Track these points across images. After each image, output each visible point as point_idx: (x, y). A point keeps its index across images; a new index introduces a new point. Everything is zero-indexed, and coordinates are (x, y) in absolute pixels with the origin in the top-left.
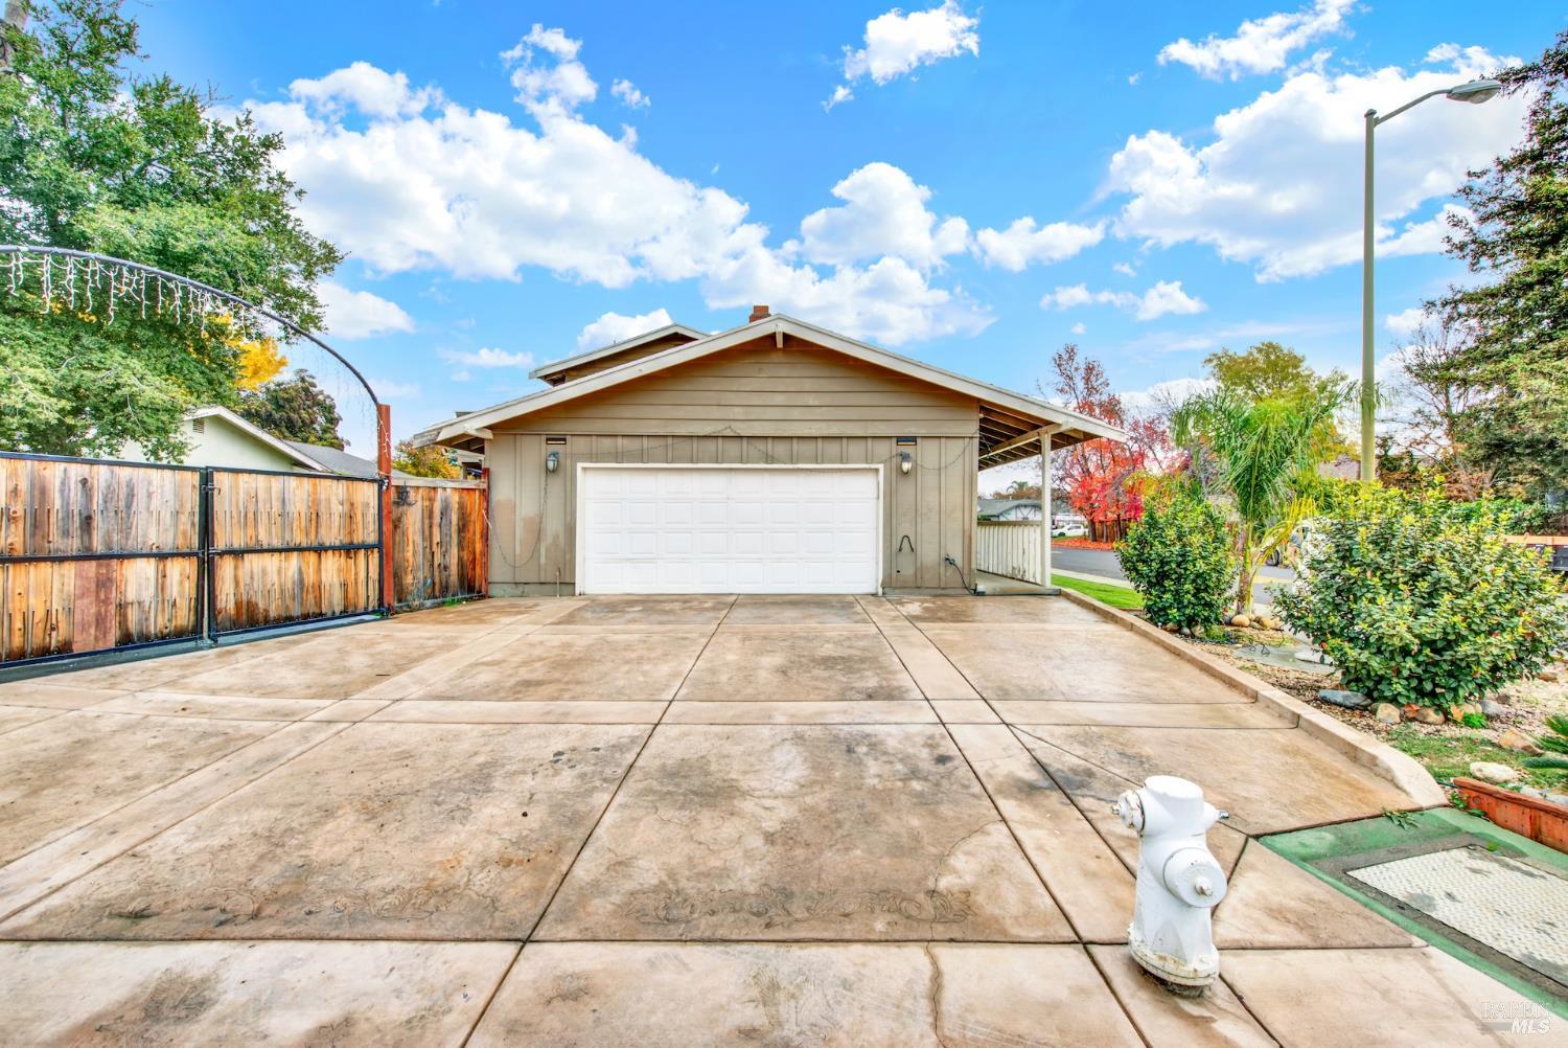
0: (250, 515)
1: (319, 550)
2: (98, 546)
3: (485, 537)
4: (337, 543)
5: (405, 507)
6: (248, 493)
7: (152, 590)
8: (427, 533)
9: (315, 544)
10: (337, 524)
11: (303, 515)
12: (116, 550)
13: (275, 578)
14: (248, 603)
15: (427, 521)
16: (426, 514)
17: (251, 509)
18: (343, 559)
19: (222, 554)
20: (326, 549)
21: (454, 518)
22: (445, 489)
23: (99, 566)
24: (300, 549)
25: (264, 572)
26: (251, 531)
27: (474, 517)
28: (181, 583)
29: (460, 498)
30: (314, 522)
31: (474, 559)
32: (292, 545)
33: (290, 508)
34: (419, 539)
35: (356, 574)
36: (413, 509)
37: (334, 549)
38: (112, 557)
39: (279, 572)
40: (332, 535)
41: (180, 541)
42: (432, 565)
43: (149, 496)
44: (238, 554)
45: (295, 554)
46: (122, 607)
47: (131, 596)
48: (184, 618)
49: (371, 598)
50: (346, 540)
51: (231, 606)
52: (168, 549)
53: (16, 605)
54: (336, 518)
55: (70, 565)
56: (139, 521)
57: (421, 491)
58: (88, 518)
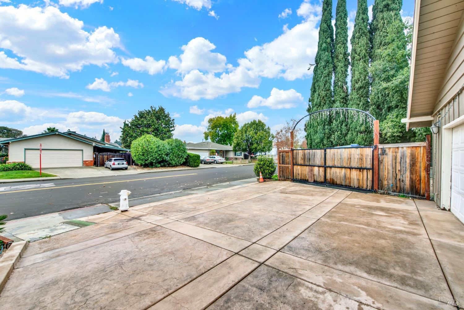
0: (333, 159)
1: (351, 168)
2: (311, 164)
4: (356, 167)
5: (385, 156)
6: (333, 153)
7: (318, 172)
8: (394, 166)
9: (349, 167)
10: (356, 161)
11: (346, 158)
12: (313, 165)
13: (339, 174)
14: (332, 179)
15: (394, 161)
16: (394, 158)
17: (334, 157)
18: (358, 172)
19: (327, 167)
20: (353, 168)
21: (408, 161)
22: (402, 147)
24: (345, 168)
25: (336, 172)
26: (333, 162)
28: (322, 172)
29: (412, 151)
30: (349, 161)
31: (420, 180)
32: (343, 166)
33: (343, 157)
34: (390, 168)
35: (363, 177)
36: (388, 156)
37: (355, 168)
38: (312, 166)
39: (340, 173)
40: (354, 165)
42: (396, 179)
43: (317, 155)
44: (331, 167)
45: (344, 169)
47: (315, 174)
48: (322, 180)
49: (369, 186)
50: (360, 166)
51: (329, 179)
52: (320, 165)
53: (303, 172)
54: (356, 159)
55: (308, 167)
56: (316, 159)
57: (391, 149)
58: (310, 159)
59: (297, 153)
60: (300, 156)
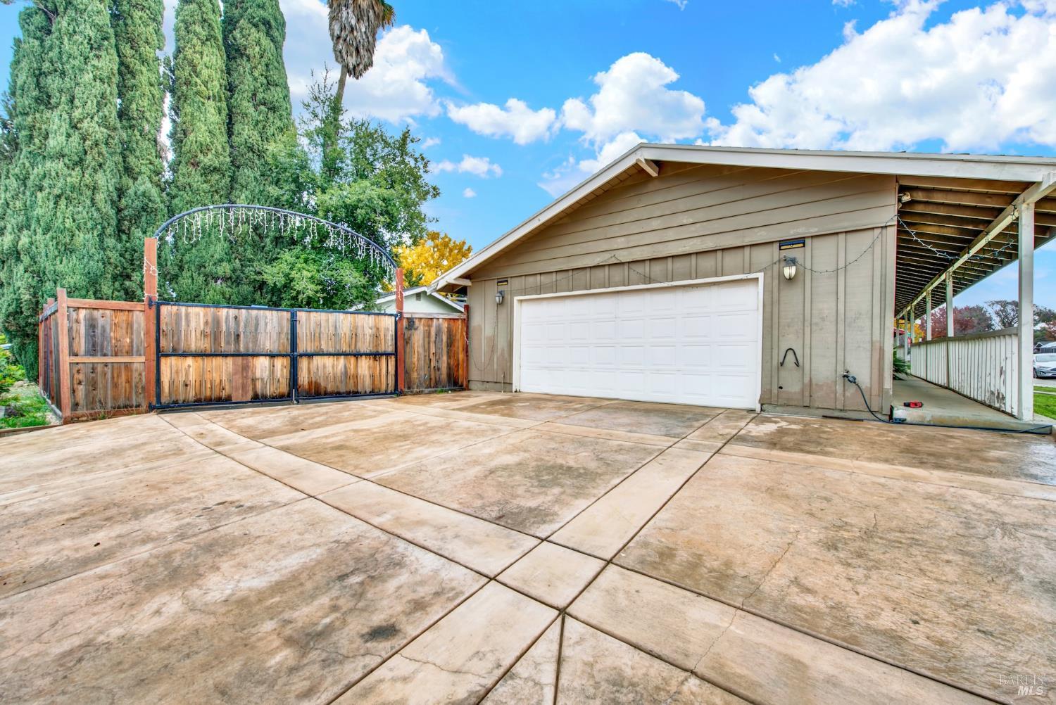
0: (317, 335)
1: (357, 355)
2: (242, 349)
3: (466, 350)
4: (368, 352)
5: (413, 331)
6: (315, 323)
7: (267, 372)
8: (426, 346)
9: (354, 352)
10: (368, 340)
11: (347, 335)
12: (250, 352)
13: (331, 370)
14: (315, 383)
15: (427, 339)
16: (426, 335)
17: (318, 331)
18: (372, 361)
19: (301, 355)
20: (361, 355)
21: (445, 338)
22: (438, 319)
23: (243, 360)
24: (345, 355)
25: (324, 367)
26: (317, 344)
27: (458, 336)
28: (282, 370)
29: (449, 324)
30: (354, 340)
31: (458, 364)
32: (341, 352)
33: (340, 331)
34: (421, 350)
35: (380, 370)
36: (418, 332)
37: (366, 355)
38: (248, 355)
39: (333, 367)
40: (365, 347)
41: (281, 348)
42: (429, 367)
43: (266, 324)
44: (310, 356)
45: (342, 357)
46: (254, 380)
47: (258, 375)
48: (284, 388)
49: (390, 385)
50: (374, 350)
51: (306, 383)
52: (275, 352)
53: (208, 376)
54: (368, 337)
55: (230, 360)
56: (261, 337)
57: (423, 321)
58: (238, 336)
59: (178, 315)
60: (193, 324)
